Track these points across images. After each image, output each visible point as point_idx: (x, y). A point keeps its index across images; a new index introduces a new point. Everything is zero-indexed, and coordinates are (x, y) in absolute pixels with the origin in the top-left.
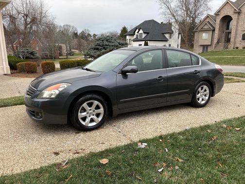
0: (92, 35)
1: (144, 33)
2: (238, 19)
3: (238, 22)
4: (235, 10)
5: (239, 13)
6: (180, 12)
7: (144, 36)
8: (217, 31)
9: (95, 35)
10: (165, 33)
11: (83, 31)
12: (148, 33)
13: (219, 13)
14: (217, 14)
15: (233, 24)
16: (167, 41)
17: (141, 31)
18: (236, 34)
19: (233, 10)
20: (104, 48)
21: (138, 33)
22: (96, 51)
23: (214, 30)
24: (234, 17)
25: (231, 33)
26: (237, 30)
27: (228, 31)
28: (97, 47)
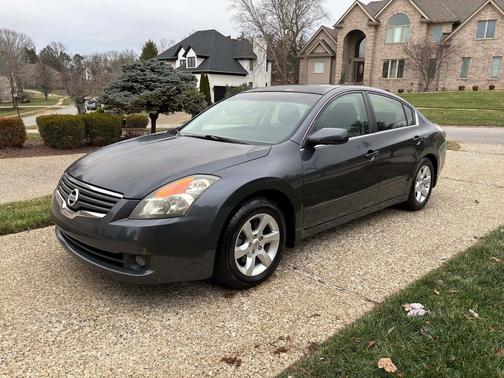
0: (71, 57)
1: (198, 57)
2: (375, 37)
3: (375, 44)
4: (370, 20)
5: (377, 27)
6: (269, 18)
7: (198, 62)
8: (339, 60)
9: (78, 58)
10: (242, 59)
11: (48, 47)
12: (206, 58)
13: (342, 25)
14: (339, 26)
15: (366, 47)
16: (245, 75)
17: (192, 53)
18: (373, 66)
19: (366, 20)
20: (147, 87)
21: (185, 55)
22: (126, 92)
23: (334, 58)
24: (369, 33)
25: (363, 63)
26: (373, 58)
27: (357, 60)
28: (130, 84)
